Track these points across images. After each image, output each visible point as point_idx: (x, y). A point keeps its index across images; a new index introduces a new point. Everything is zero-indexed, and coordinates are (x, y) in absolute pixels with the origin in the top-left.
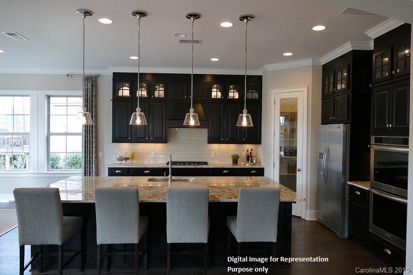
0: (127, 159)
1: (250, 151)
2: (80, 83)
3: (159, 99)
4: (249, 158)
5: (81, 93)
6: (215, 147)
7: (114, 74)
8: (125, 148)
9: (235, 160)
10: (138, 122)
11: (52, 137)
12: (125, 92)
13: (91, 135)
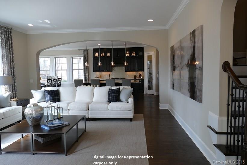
0: (98, 77)
1: (140, 74)
2: (82, 52)
3: (108, 57)
4: (140, 76)
5: (83, 56)
6: (128, 73)
7: (93, 49)
8: (98, 74)
9: (135, 77)
10: (100, 65)
11: (74, 71)
12: (97, 55)
13: (86, 69)
